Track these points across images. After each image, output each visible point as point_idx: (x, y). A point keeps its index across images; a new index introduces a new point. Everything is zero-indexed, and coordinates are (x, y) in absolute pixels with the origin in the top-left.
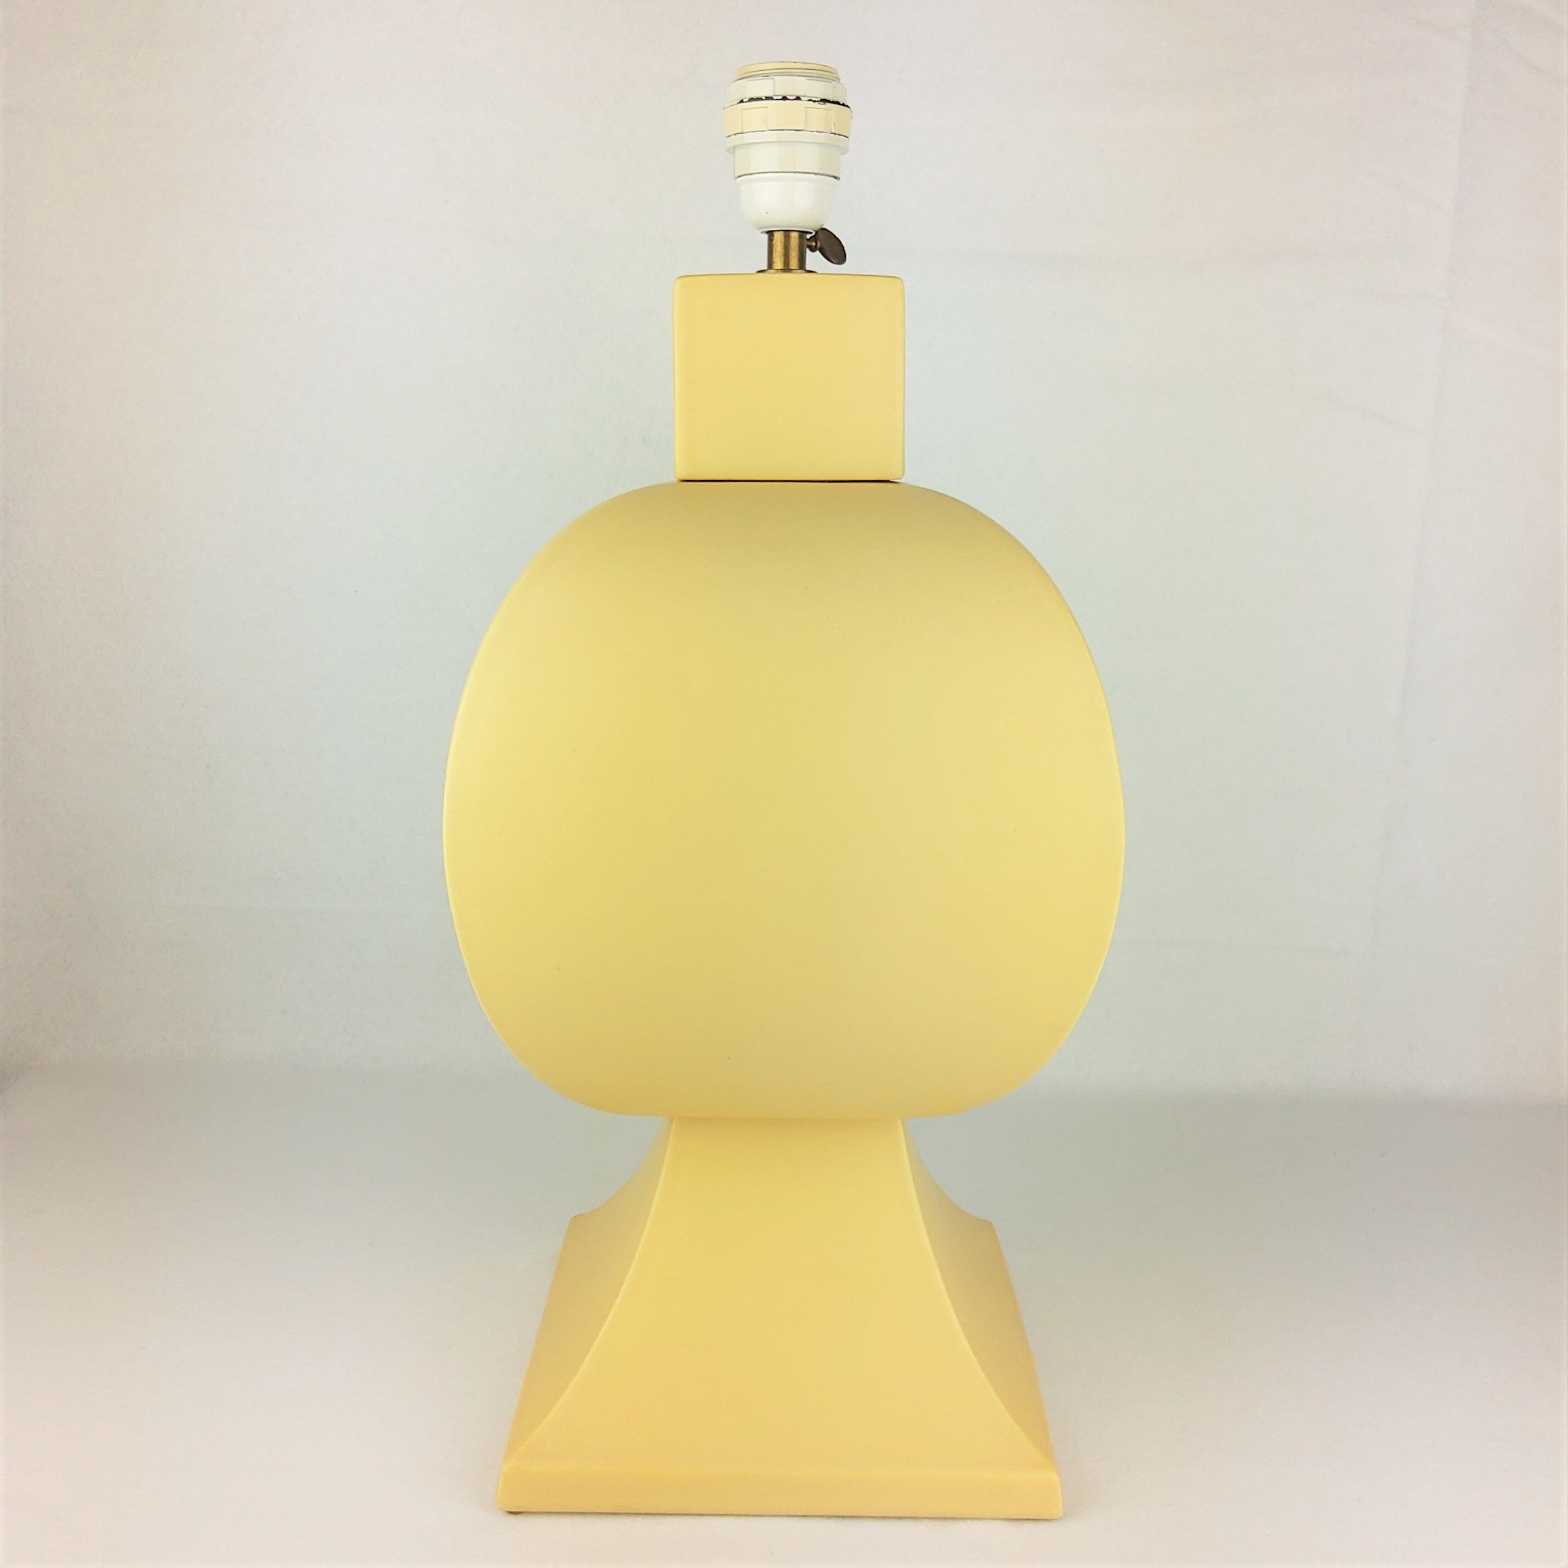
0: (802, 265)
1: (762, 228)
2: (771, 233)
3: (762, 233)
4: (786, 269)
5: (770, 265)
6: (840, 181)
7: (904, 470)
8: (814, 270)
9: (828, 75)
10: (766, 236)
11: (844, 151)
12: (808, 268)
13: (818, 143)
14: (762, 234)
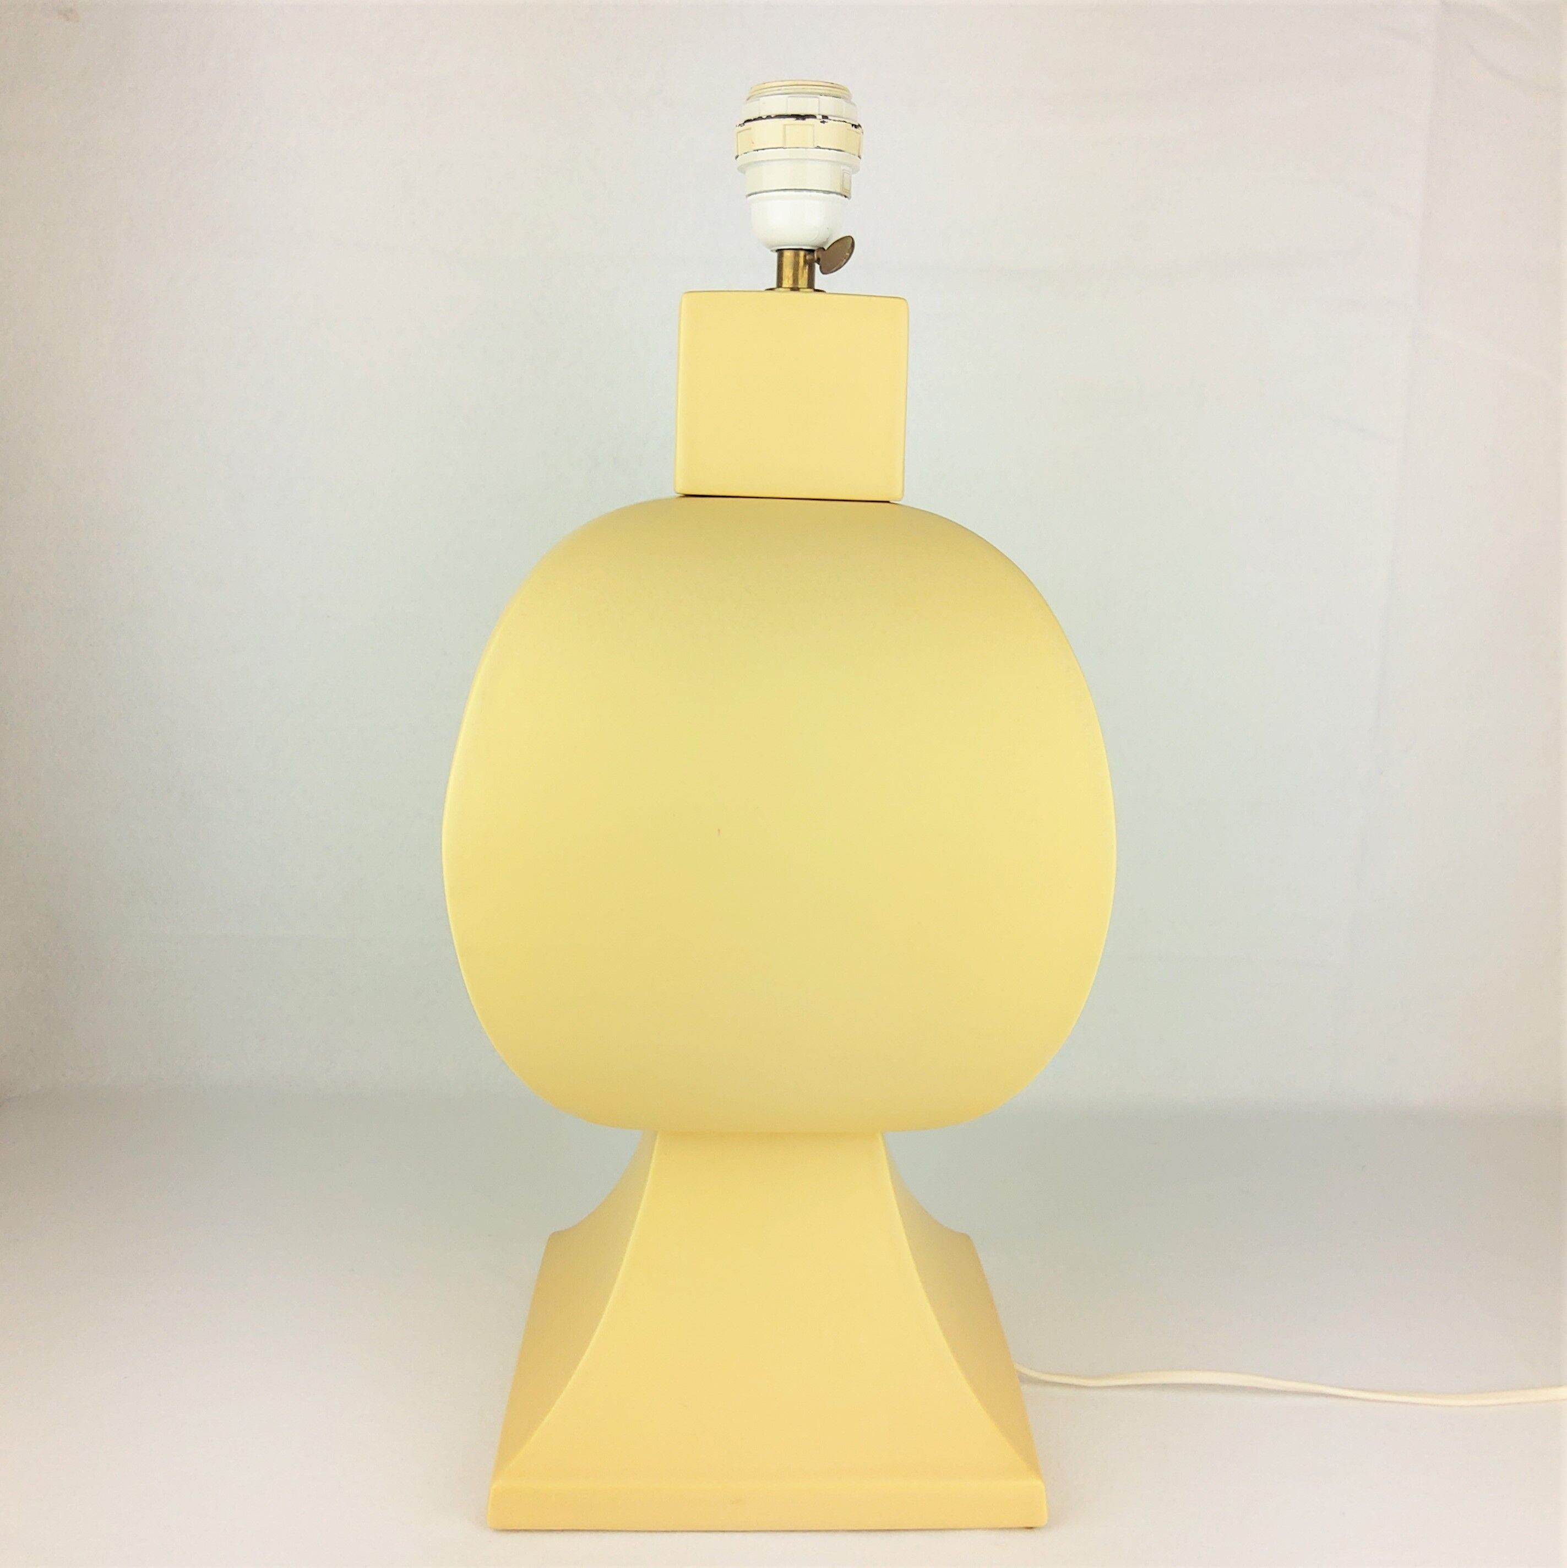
0: (811, 284)
1: (773, 247)
2: (780, 252)
3: (772, 251)
4: (795, 289)
5: (780, 284)
6: (851, 200)
7: (903, 492)
8: (822, 289)
9: (838, 92)
10: (776, 255)
11: (856, 170)
12: (816, 288)
13: (827, 161)
14: (772, 253)
